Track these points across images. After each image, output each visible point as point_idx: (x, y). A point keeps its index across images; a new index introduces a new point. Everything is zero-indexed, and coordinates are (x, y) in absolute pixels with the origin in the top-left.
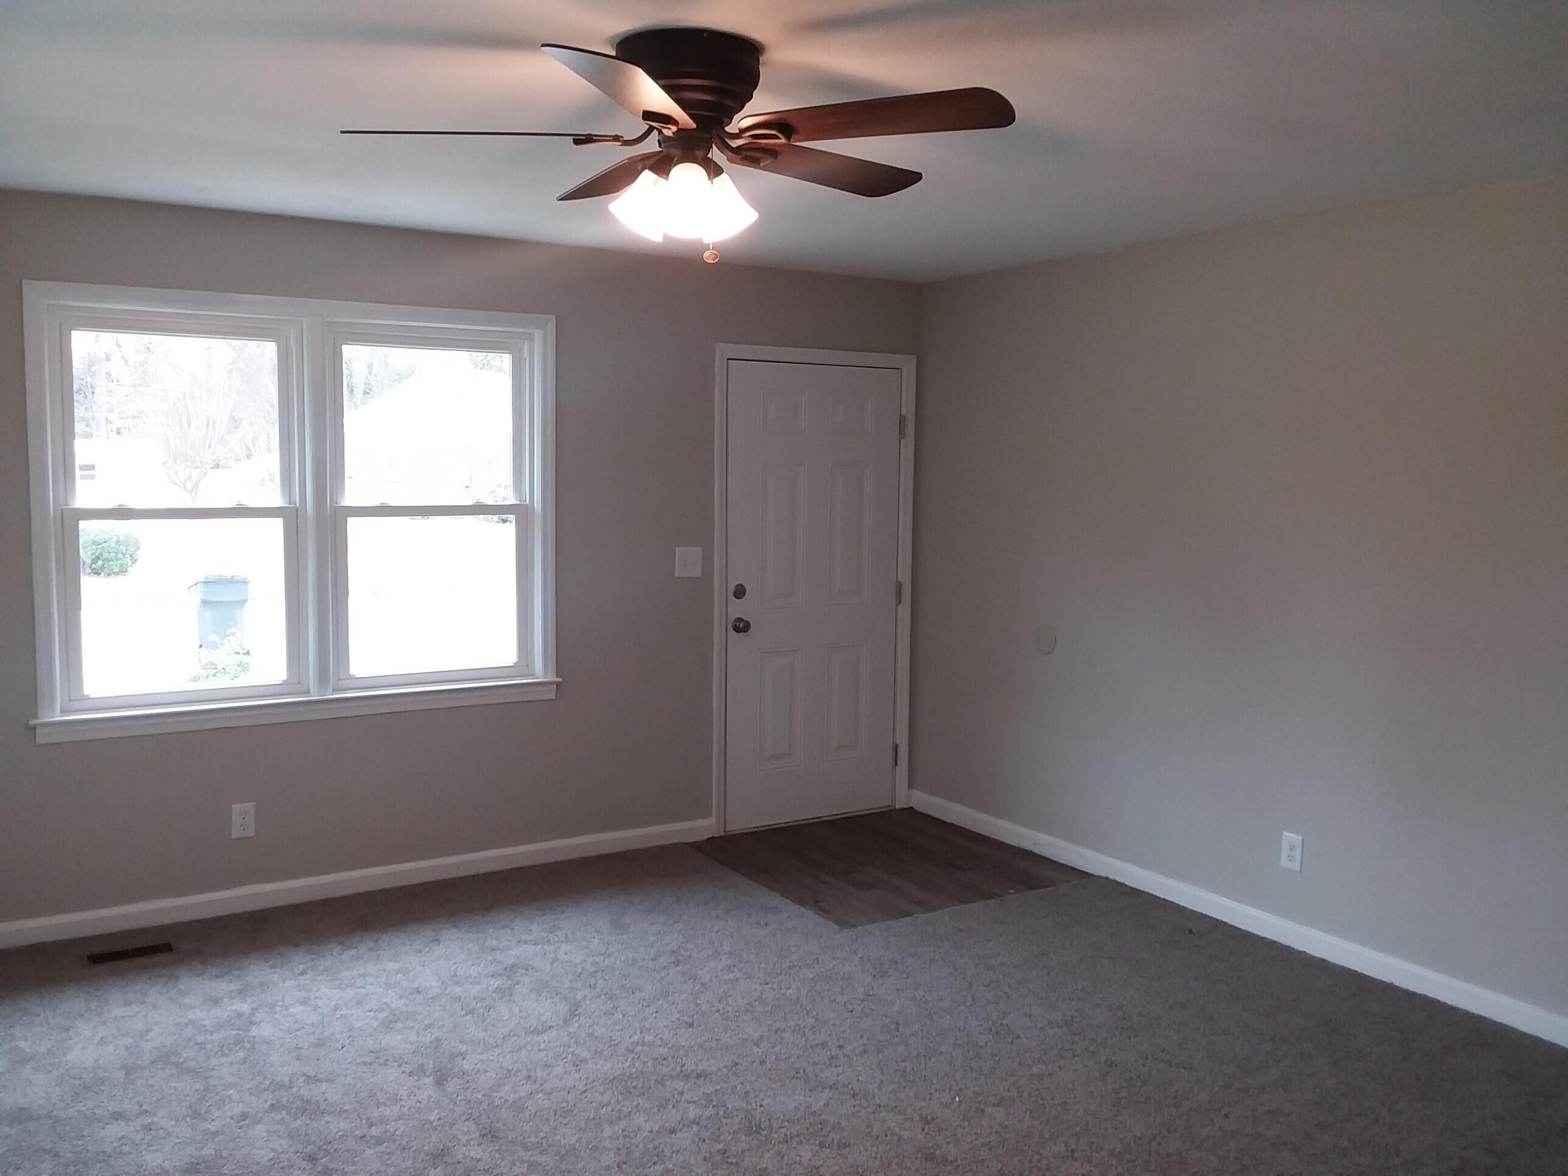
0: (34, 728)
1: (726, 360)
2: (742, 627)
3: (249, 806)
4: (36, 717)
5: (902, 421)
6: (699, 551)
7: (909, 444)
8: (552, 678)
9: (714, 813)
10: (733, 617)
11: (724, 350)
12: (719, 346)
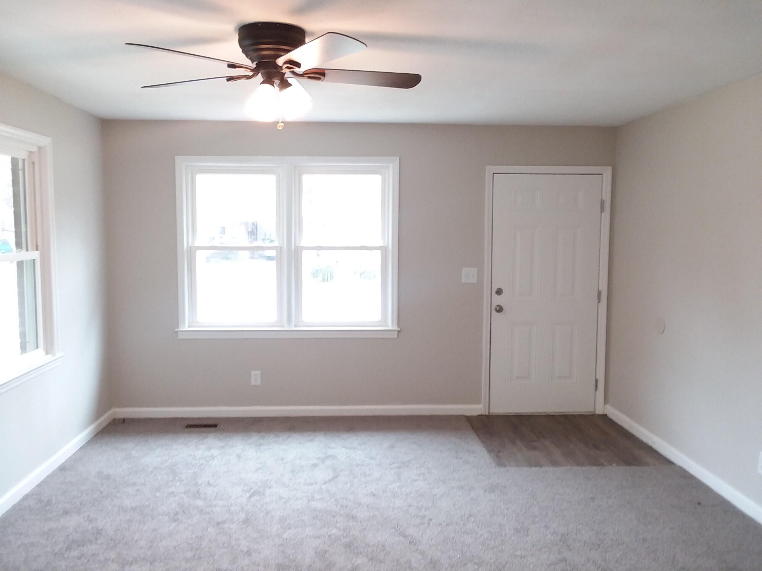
0: (177, 332)
1: (492, 174)
2: (500, 309)
3: (258, 372)
4: (178, 327)
5: (602, 203)
6: (476, 270)
7: (606, 216)
8: (396, 328)
9: (482, 401)
10: (494, 306)
11: (490, 169)
12: (488, 167)
